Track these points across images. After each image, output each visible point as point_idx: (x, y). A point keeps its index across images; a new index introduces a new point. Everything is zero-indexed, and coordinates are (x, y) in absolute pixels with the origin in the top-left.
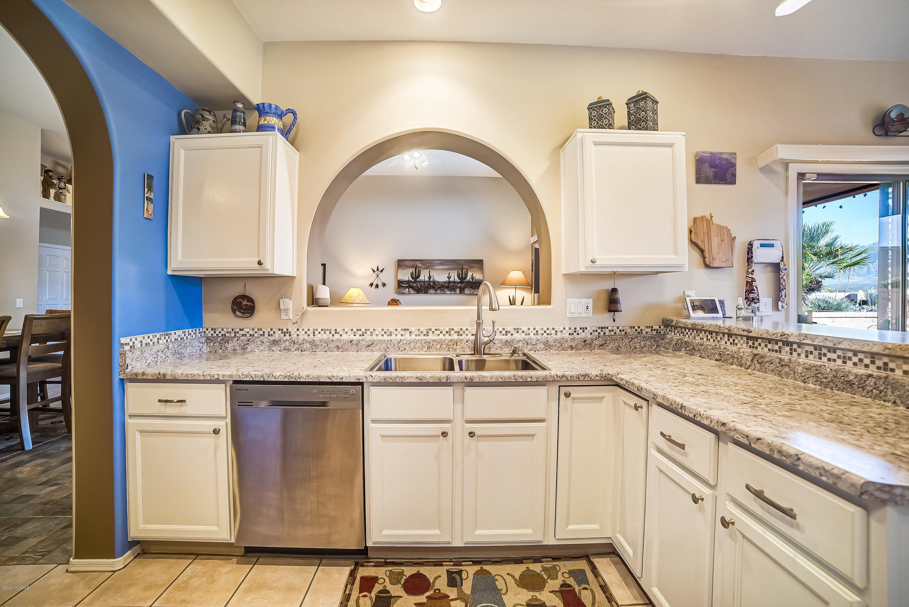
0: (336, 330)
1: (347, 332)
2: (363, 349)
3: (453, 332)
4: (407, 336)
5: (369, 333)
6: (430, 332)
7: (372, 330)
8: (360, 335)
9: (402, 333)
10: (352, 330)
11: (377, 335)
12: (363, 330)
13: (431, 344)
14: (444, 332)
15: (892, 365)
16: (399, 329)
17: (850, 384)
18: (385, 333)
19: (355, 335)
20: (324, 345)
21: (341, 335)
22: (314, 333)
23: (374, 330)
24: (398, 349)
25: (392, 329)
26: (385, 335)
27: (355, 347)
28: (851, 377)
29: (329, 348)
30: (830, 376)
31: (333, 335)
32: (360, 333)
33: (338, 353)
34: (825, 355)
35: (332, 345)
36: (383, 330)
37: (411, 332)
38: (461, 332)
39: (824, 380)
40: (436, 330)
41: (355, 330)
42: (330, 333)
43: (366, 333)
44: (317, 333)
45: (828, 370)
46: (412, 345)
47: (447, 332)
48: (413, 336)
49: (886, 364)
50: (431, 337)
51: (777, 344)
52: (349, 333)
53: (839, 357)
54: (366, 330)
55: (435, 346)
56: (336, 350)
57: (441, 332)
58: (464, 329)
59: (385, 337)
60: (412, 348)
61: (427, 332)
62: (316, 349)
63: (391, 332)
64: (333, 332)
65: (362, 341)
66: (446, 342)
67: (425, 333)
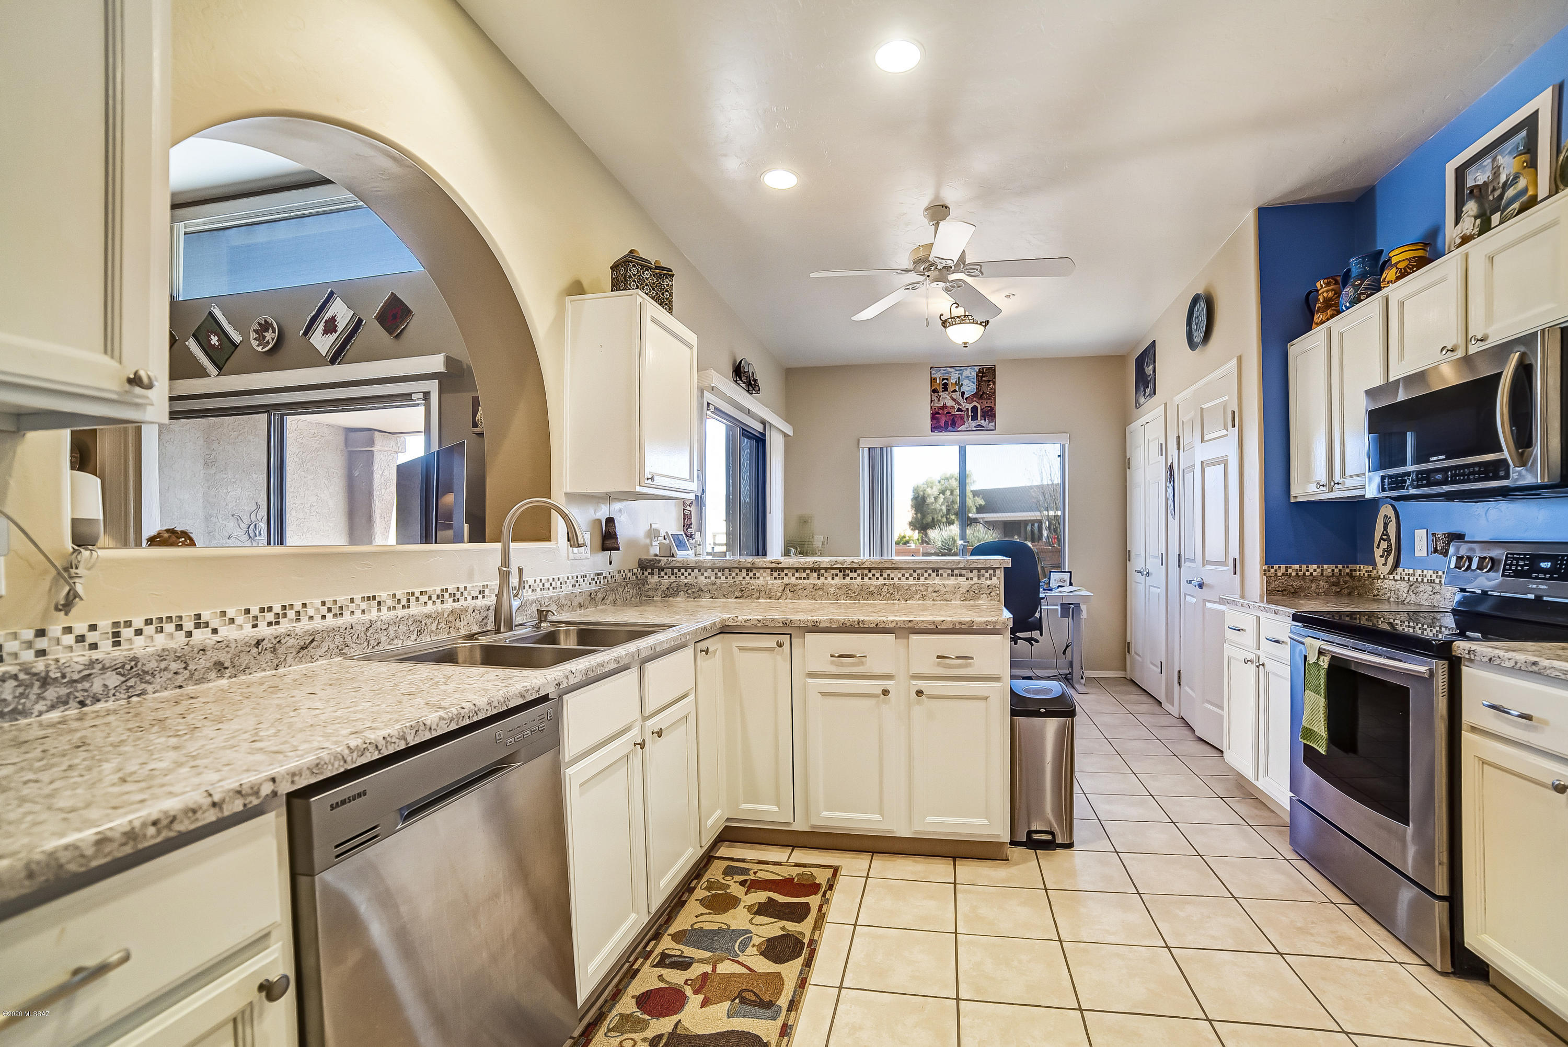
0: (198, 616)
1: (232, 621)
2: (289, 659)
3: (446, 595)
4: (373, 614)
5: (291, 614)
6: (413, 599)
7: (298, 606)
8: (270, 624)
9: (364, 606)
10: (247, 611)
11: (311, 618)
12: (277, 609)
13: (423, 623)
14: (434, 598)
15: (892, 575)
16: (357, 598)
17: (872, 593)
18: (329, 610)
19: (255, 626)
20: (174, 666)
21: (215, 631)
22: (116, 634)
23: (304, 605)
24: (366, 644)
25: (342, 600)
26: (329, 616)
27: (269, 656)
28: (873, 588)
29: (192, 675)
30: (858, 590)
31: (189, 634)
32: (270, 617)
33: (224, 682)
34: (848, 575)
35: (204, 662)
36: (323, 603)
37: (379, 603)
38: (458, 595)
39: (853, 595)
40: (421, 593)
41: (255, 611)
42: (179, 627)
43: (285, 615)
44: (127, 633)
45: (856, 586)
46: (391, 631)
47: (438, 596)
48: (385, 614)
49: (889, 575)
50: (416, 610)
51: (804, 572)
52: (240, 620)
53: (859, 575)
54: (284, 607)
55: (429, 628)
56: (213, 675)
57: (430, 598)
58: (462, 587)
59: (330, 621)
60: (391, 637)
61: (408, 600)
62: (143, 686)
63: (341, 608)
64: (189, 625)
65: (287, 638)
66: (446, 615)
67: (404, 602)
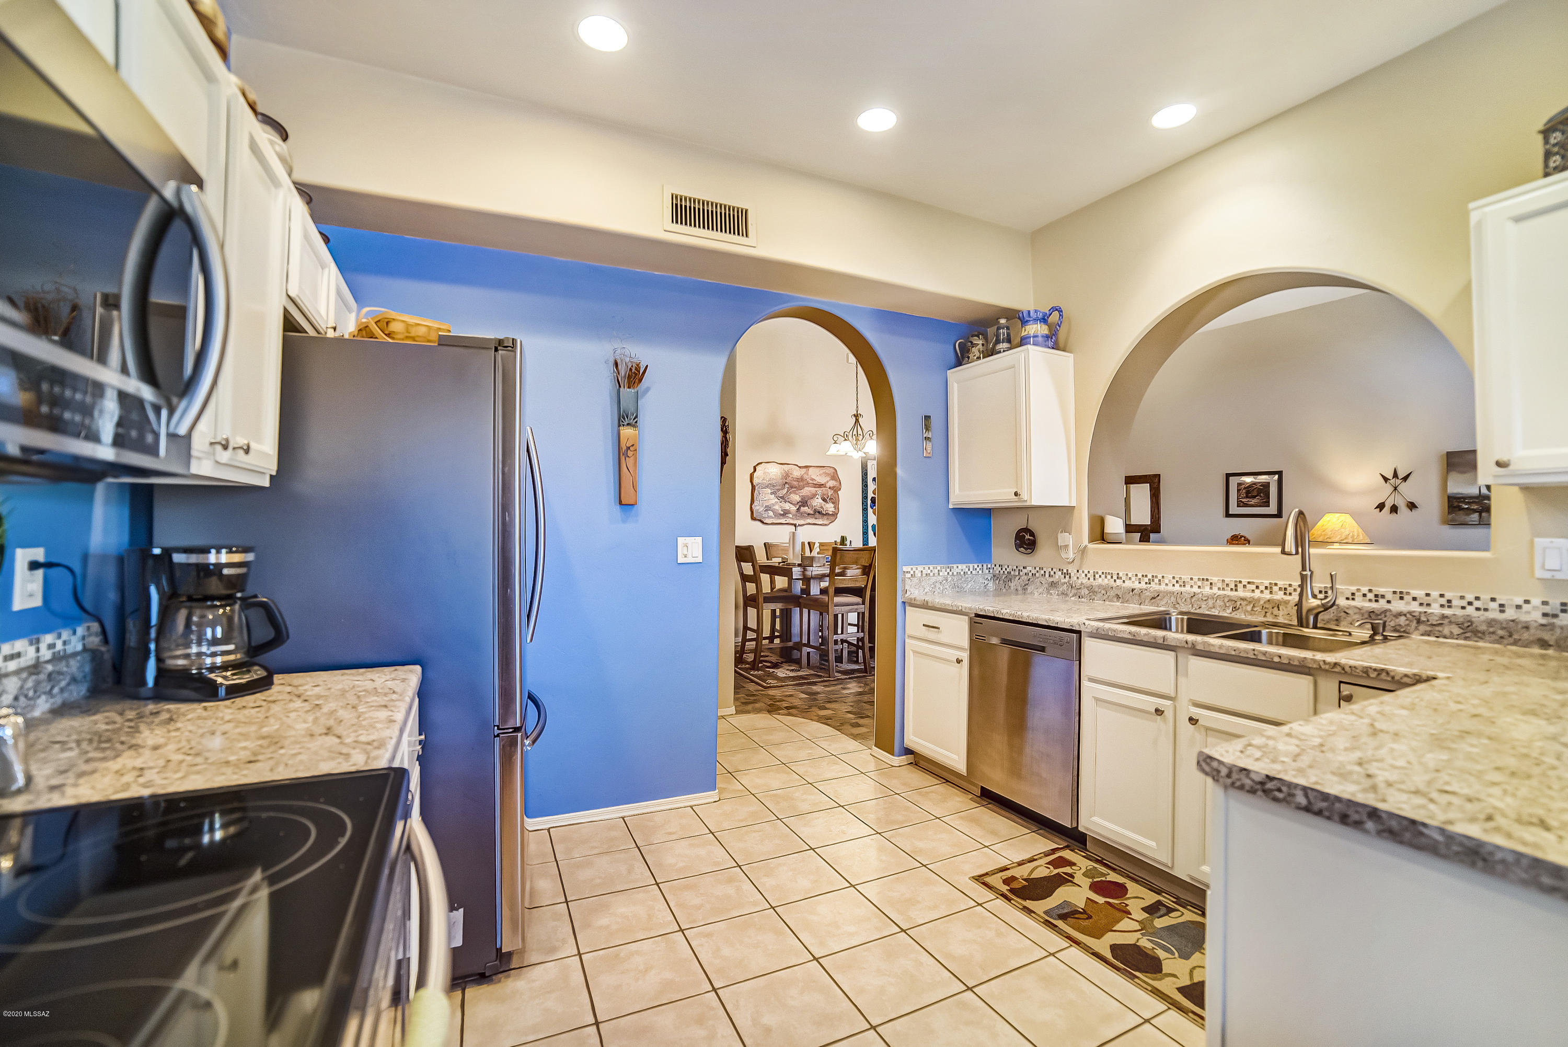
0: (1118, 574)
1: (1130, 579)
2: (1147, 602)
3: (1275, 589)
4: (1207, 590)
5: (1156, 580)
6: (1240, 586)
7: (1160, 577)
8: (1146, 583)
9: (1200, 583)
10: (1136, 575)
11: (1167, 584)
12: (1150, 576)
13: (1238, 603)
14: (1262, 588)
18: (1177, 582)
19: (1140, 583)
20: (1103, 592)
21: (1124, 581)
22: (1094, 576)
23: (1163, 577)
24: (1191, 606)
25: (1186, 578)
26: (1177, 585)
27: (1137, 597)
29: (1108, 597)
31: (1115, 581)
32: (1146, 580)
33: (1118, 604)
35: (1112, 593)
36: (1174, 578)
37: (1211, 584)
38: (1290, 590)
40: (1250, 583)
41: (1140, 576)
42: (1112, 577)
43: (1153, 581)
44: (1097, 576)
46: (1210, 602)
47: (1266, 588)
48: (1215, 590)
50: (1241, 593)
52: (1133, 579)
54: (1153, 576)
55: (1244, 608)
56: (1115, 599)
57: (1257, 587)
59: (1177, 587)
60: (1210, 606)
61: (1236, 586)
62: (1094, 597)
63: (1184, 582)
64: (1115, 577)
65: (1146, 591)
67: (1233, 586)
